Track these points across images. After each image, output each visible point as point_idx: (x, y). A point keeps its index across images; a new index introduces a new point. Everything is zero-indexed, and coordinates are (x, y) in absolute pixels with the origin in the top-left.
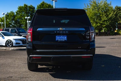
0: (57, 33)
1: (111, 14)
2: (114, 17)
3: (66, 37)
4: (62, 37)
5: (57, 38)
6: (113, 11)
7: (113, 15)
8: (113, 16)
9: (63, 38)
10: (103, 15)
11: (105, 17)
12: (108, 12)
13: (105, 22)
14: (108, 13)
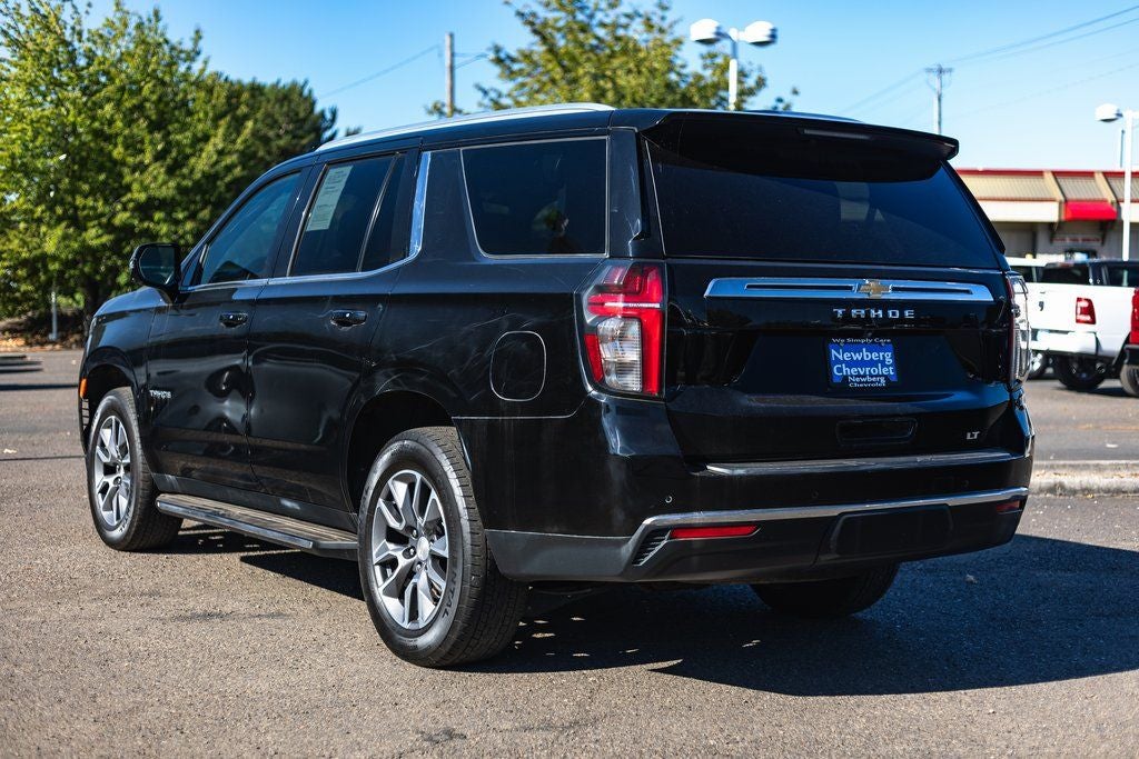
0: (847, 317)
1: (209, 148)
2: (238, 171)
3: (889, 358)
4: (866, 355)
5: (838, 361)
6: (223, 123)
7: (228, 160)
8: (229, 168)
9: (872, 363)
10: (134, 146)
11: (158, 170)
12: (184, 127)
13: (158, 215)
14: (184, 138)
